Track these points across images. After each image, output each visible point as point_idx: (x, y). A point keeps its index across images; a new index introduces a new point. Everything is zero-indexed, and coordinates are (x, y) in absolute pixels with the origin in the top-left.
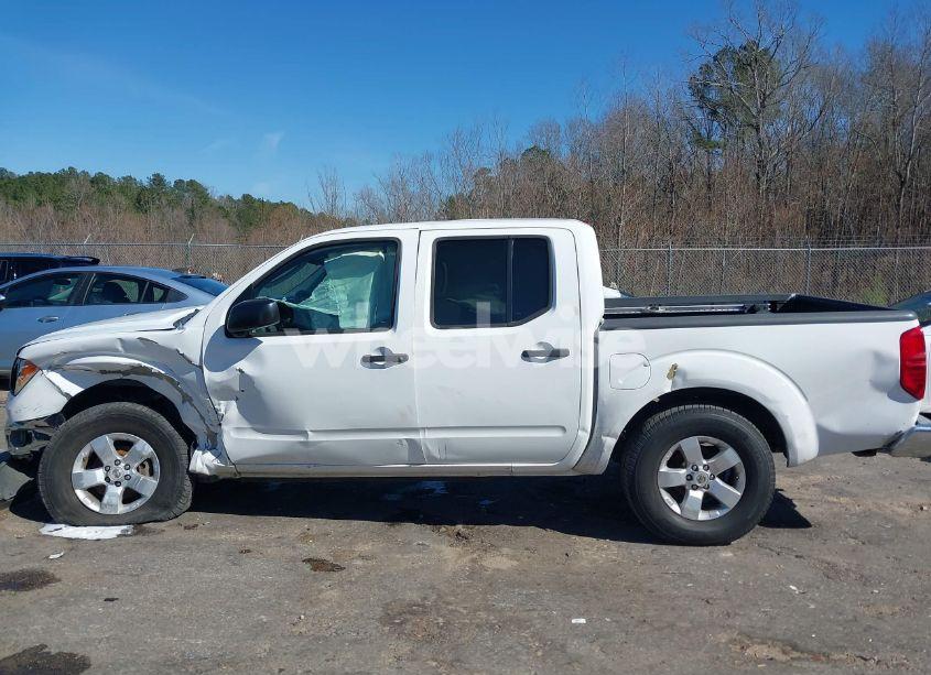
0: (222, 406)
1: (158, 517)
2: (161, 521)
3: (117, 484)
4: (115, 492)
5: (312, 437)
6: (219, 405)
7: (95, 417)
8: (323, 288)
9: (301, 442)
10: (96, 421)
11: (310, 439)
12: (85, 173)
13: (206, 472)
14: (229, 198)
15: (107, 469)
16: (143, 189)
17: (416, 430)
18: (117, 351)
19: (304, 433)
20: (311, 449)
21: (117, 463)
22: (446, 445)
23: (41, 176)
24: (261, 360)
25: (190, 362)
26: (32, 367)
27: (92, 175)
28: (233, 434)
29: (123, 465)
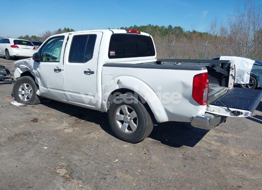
0: (38, 79)
3: (26, 95)
11: (49, 90)
12: (153, 26)
13: (38, 94)
14: (189, 32)
15: (25, 91)
16: (166, 29)
17: (65, 91)
18: (23, 64)
22: (71, 96)
23: (143, 27)
27: (155, 26)
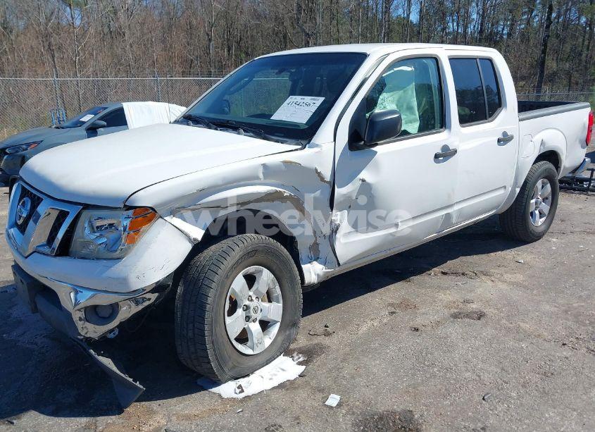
3: (255, 320)
4: (255, 328)
9: (391, 234)
15: (246, 308)
17: (451, 206)
21: (250, 299)
22: (460, 213)
25: (323, 179)
28: (343, 240)
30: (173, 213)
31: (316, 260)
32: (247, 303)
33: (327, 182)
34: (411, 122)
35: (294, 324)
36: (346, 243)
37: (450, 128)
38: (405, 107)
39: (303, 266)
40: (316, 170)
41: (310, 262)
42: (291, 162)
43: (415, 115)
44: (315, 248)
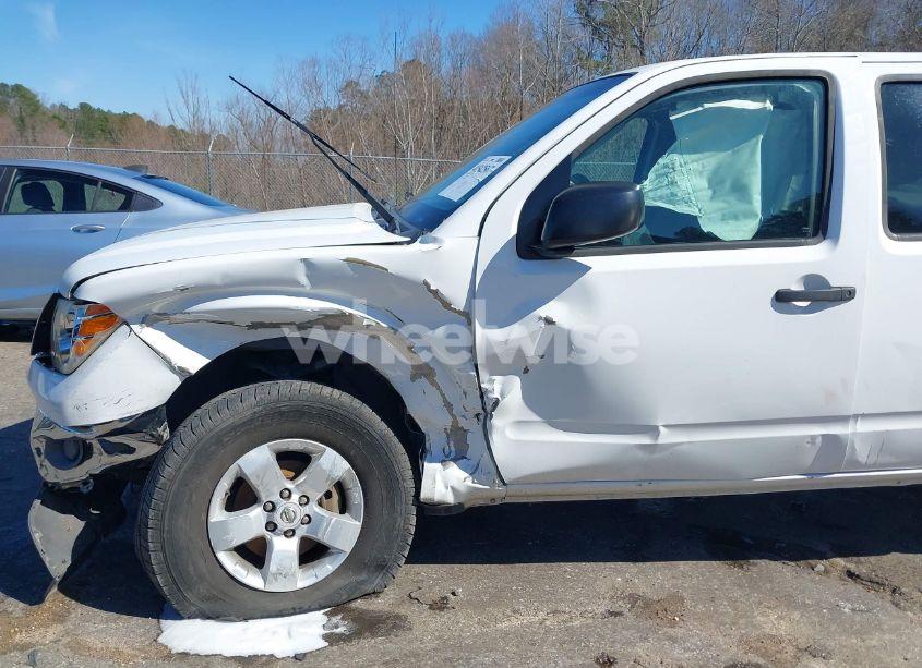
0: (495, 385)
1: (369, 589)
2: (375, 593)
3: (289, 533)
4: (284, 549)
5: (666, 437)
6: (492, 382)
7: (248, 414)
8: (666, 166)
9: (643, 447)
10: (251, 421)
11: (661, 441)
13: (450, 499)
14: (63, 107)
15: (271, 508)
17: (843, 419)
18: (298, 284)
19: (653, 430)
20: (657, 456)
21: (286, 494)
22: (883, 442)
24: (588, 300)
25: (447, 305)
26: (106, 318)
28: (511, 434)
29: (295, 497)
30: (147, 320)
31: (455, 460)
32: (276, 498)
33: (459, 312)
34: (736, 217)
35: (383, 567)
36: (518, 442)
37: (836, 238)
38: (728, 185)
39: (426, 464)
40: (426, 284)
41: (442, 462)
42: (364, 263)
43: (750, 202)
44: (457, 435)
